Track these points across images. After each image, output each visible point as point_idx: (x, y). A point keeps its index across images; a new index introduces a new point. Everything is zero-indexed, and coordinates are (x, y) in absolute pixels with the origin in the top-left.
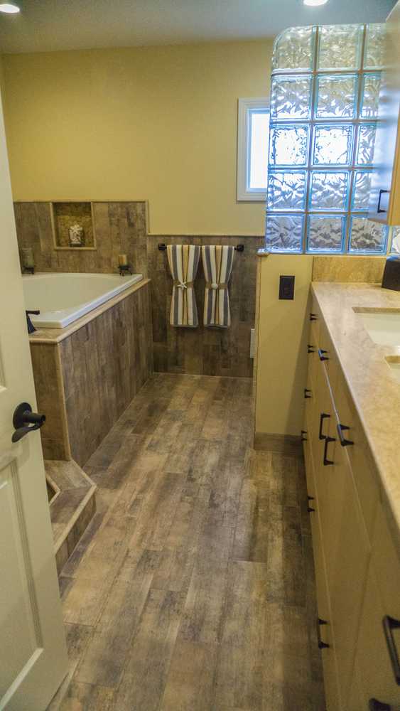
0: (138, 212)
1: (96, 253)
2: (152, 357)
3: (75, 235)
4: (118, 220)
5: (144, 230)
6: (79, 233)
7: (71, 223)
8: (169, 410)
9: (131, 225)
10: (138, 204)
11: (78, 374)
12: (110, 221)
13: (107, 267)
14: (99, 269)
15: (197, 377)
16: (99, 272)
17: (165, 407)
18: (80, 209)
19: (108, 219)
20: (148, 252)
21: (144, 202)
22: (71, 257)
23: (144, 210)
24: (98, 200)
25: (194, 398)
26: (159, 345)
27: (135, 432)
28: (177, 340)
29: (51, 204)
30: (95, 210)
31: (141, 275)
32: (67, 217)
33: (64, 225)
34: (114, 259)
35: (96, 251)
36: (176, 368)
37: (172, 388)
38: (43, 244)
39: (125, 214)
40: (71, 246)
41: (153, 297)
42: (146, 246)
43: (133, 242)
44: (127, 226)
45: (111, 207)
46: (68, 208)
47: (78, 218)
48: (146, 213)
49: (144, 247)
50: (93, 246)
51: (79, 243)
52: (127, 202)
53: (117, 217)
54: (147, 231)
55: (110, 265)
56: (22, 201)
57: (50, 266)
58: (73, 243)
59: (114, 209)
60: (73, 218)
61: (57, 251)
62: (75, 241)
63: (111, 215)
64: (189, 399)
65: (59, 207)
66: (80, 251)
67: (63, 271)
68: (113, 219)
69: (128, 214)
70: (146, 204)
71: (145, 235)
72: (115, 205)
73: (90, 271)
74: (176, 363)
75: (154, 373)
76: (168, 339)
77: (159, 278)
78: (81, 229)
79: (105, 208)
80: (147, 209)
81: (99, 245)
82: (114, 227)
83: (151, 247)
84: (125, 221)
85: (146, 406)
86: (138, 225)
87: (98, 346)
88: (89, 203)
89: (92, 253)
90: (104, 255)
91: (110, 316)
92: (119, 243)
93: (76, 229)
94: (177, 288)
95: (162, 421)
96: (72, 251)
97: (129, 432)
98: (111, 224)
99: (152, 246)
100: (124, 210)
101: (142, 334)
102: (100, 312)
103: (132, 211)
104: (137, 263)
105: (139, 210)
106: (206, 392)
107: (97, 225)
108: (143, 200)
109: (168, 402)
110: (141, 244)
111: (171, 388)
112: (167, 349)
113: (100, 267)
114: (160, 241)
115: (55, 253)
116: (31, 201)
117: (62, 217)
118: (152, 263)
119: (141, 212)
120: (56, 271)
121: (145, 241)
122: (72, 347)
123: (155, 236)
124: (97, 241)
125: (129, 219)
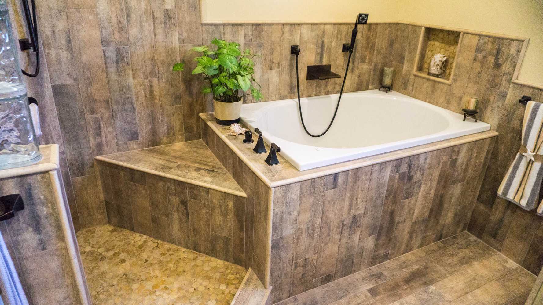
0: (511, 52)
1: (449, 87)
2: (469, 214)
3: (436, 63)
4: (484, 57)
5: (510, 75)
6: (440, 64)
7: (438, 49)
8: (432, 288)
9: (497, 66)
10: (515, 42)
11: (305, 217)
12: (476, 56)
13: (455, 105)
14: (447, 105)
15: (512, 264)
16: (447, 108)
17: (432, 282)
18: (452, 37)
19: (474, 54)
20: (507, 101)
21: (523, 41)
22: (425, 85)
23: (519, 51)
24: (470, 32)
25: (478, 291)
26: (482, 207)
27: (370, 291)
28: (504, 213)
29: (423, 28)
30: (464, 41)
31: (490, 125)
32: (437, 44)
33: (432, 51)
34: (465, 99)
35: (450, 85)
36: (492, 240)
37: (466, 263)
38: (406, 67)
39: (494, 52)
40: (429, 74)
41: (494, 154)
42: (507, 95)
43: (493, 84)
44: (492, 65)
45: (481, 40)
46: (441, 35)
47: (447, 47)
48: (522, 54)
49: (504, 95)
50: (448, 79)
51: (437, 73)
52: (502, 39)
53: (483, 54)
54: (514, 78)
55: (459, 104)
56: (400, 22)
57: (405, 89)
58: (431, 71)
59: (484, 44)
60: (443, 45)
61: (416, 76)
62: (434, 70)
63: (478, 50)
64: (471, 287)
65: (431, 33)
66: (435, 81)
67: (414, 97)
68: (479, 55)
69: (498, 52)
70: (525, 44)
71: (510, 81)
72: (486, 39)
73: (438, 104)
74: (494, 236)
75: (466, 231)
76: (494, 206)
77: (509, 135)
78: (445, 59)
79: (475, 41)
80: (523, 50)
81: (455, 80)
82: (477, 65)
83: (512, 96)
84: (492, 60)
85: (415, 267)
86: (506, 67)
87: (352, 196)
88: (459, 33)
89: (446, 87)
90: (457, 92)
91: (390, 168)
92: (477, 83)
93: (438, 58)
94: (522, 156)
95: (410, 297)
96: (428, 79)
97: (366, 287)
98: (475, 60)
99: (514, 96)
100: (496, 46)
101: (456, 190)
102: (369, 163)
103: (504, 49)
104: (489, 111)
105: (513, 50)
106: (502, 293)
107: (460, 58)
108: (522, 39)
109: (443, 277)
110: (502, 89)
111: (465, 261)
112: (489, 215)
113: (448, 102)
114: (527, 93)
115: (412, 77)
116: (408, 23)
117: (432, 43)
118: (507, 116)
119: (515, 53)
120: (409, 95)
121: (508, 89)
122: (301, 193)
123: (522, 86)
124: (455, 75)
125: (497, 58)
